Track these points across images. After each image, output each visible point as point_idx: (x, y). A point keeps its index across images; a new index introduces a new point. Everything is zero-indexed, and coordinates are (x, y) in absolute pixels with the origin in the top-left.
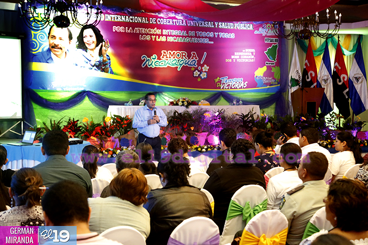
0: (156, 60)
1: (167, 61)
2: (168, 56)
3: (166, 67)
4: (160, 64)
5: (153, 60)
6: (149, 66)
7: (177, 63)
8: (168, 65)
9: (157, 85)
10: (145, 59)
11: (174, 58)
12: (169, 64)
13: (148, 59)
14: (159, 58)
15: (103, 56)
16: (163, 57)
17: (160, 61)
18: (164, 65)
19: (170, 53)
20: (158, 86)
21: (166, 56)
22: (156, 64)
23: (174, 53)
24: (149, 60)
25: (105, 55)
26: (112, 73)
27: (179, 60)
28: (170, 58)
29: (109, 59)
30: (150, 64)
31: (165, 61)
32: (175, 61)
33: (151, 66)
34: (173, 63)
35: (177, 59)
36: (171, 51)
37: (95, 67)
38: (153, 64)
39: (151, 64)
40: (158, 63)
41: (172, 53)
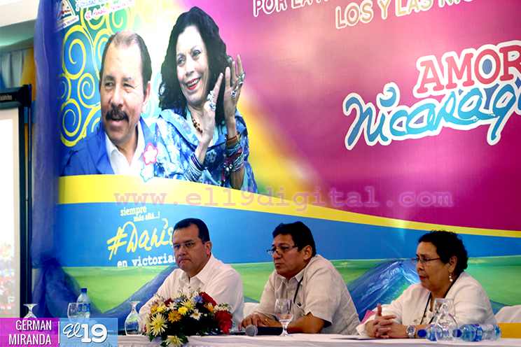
0: (395, 108)
1: (439, 106)
2: (444, 82)
3: (436, 132)
4: (412, 125)
5: (383, 110)
6: (372, 138)
7: (482, 109)
8: (444, 123)
9: (401, 224)
10: (354, 111)
11: (469, 83)
12: (449, 117)
13: (365, 107)
14: (407, 99)
15: (228, 125)
16: (423, 90)
17: (409, 110)
18: (431, 126)
19: (451, 61)
20: (408, 232)
21: (436, 79)
22: (395, 127)
23: (469, 56)
24: (369, 110)
25: (234, 120)
26: (254, 187)
27: (489, 92)
28: (451, 85)
29: (245, 133)
30: (372, 131)
31: (432, 107)
32: (475, 98)
33: (379, 139)
34: (465, 109)
35: (482, 87)
36: (453, 54)
37: (207, 173)
38: (386, 131)
39: (379, 130)
40: (404, 119)
41: (459, 63)
